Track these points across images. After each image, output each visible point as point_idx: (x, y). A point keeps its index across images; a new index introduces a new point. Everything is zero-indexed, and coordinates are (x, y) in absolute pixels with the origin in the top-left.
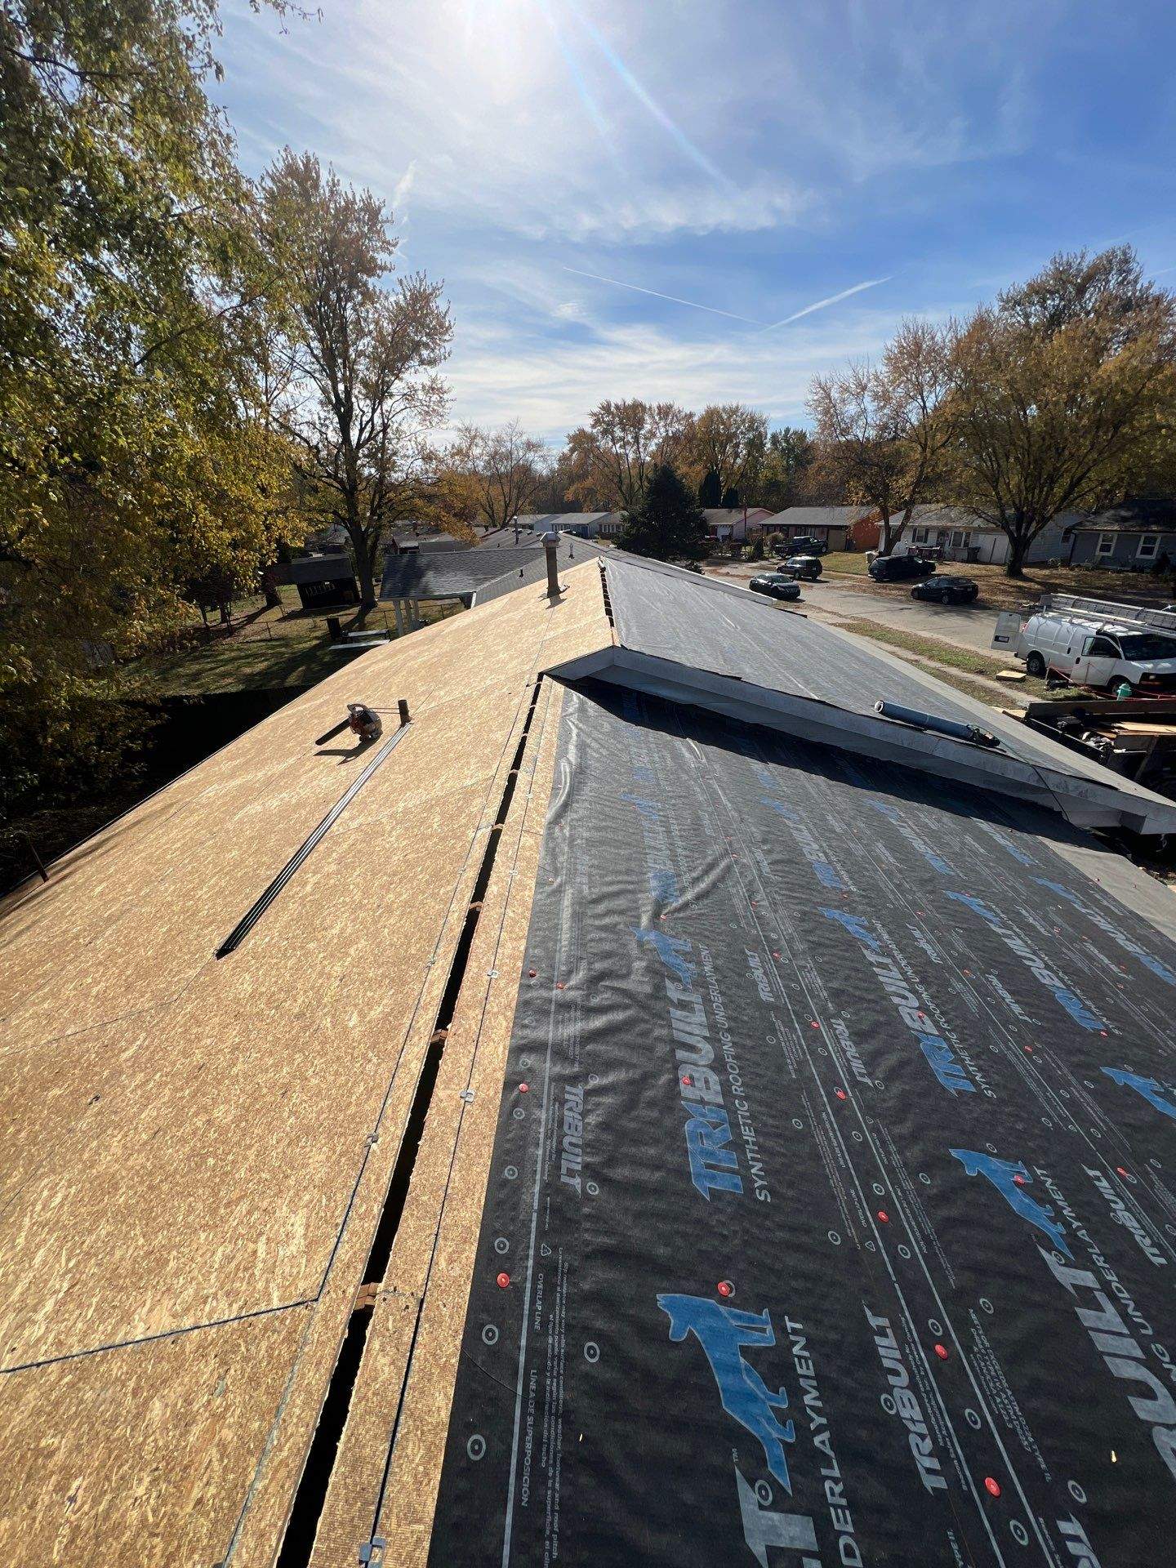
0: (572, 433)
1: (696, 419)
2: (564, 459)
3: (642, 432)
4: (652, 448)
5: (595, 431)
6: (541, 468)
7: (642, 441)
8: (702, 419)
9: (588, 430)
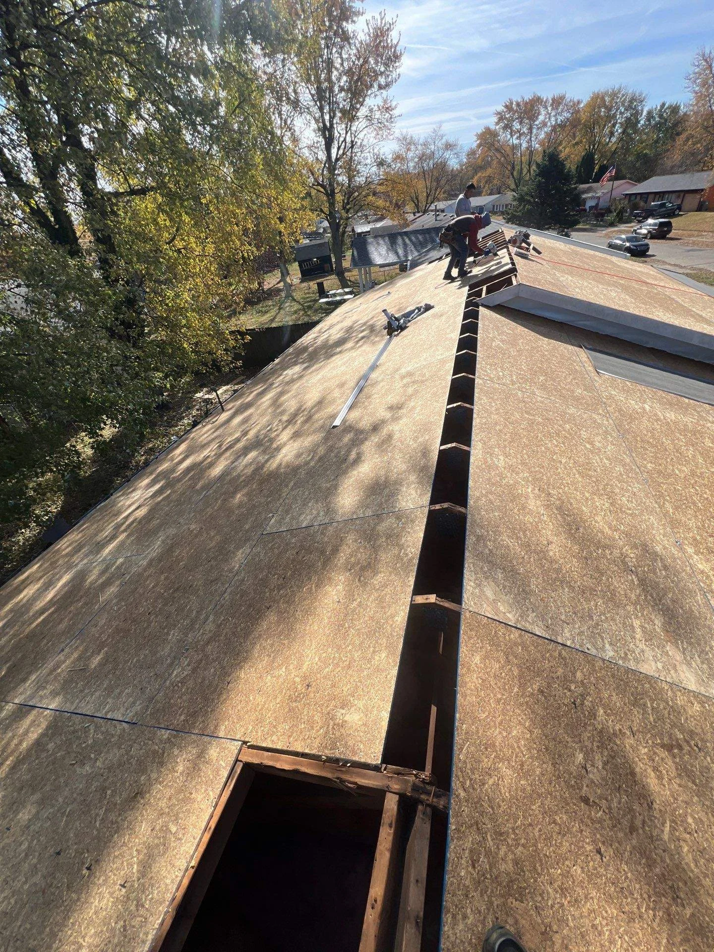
0: (480, 132)
1: (582, 105)
2: (472, 153)
3: (537, 123)
4: (542, 136)
5: (497, 127)
6: (453, 163)
7: (534, 131)
8: (588, 105)
9: (492, 127)
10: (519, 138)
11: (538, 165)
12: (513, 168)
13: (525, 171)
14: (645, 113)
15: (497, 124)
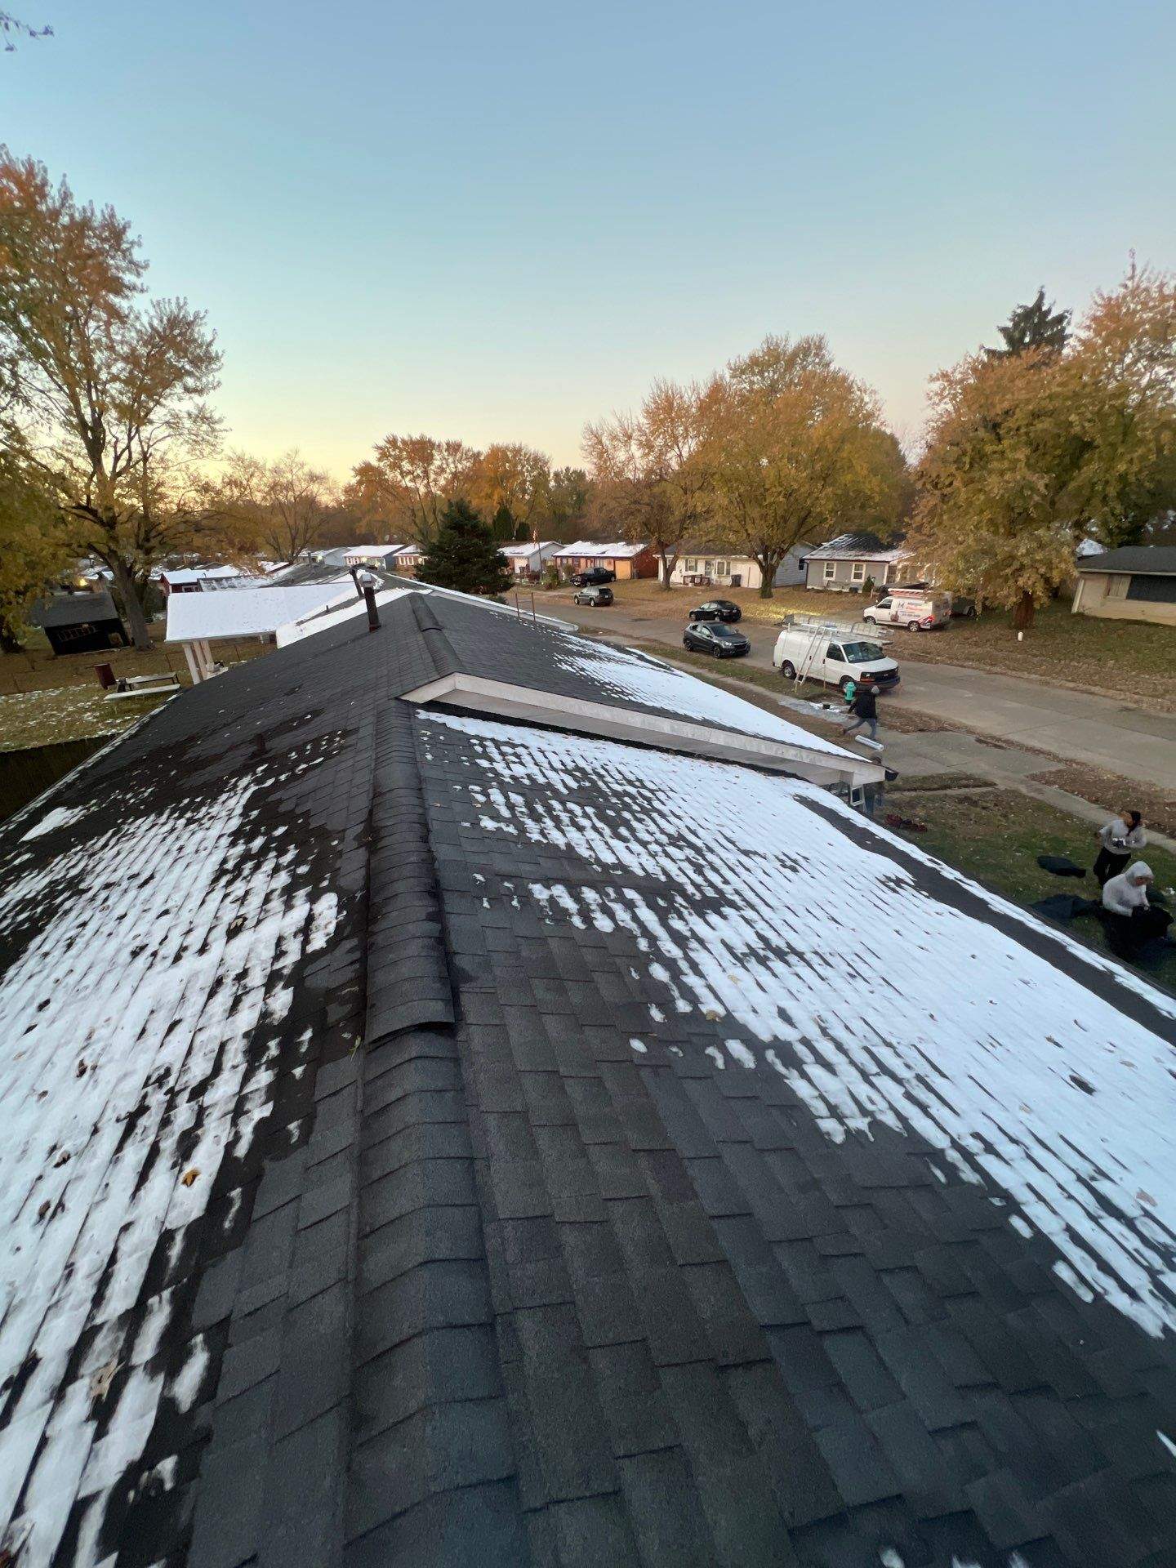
0: (357, 466)
1: (482, 458)
2: (349, 490)
3: (433, 467)
4: (442, 482)
10: (413, 480)
11: (444, 515)
12: (414, 515)
13: (430, 521)
14: (552, 475)
15: (380, 460)
